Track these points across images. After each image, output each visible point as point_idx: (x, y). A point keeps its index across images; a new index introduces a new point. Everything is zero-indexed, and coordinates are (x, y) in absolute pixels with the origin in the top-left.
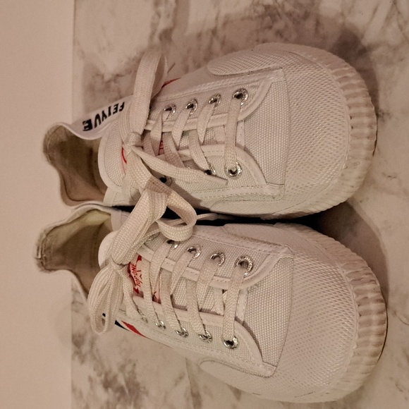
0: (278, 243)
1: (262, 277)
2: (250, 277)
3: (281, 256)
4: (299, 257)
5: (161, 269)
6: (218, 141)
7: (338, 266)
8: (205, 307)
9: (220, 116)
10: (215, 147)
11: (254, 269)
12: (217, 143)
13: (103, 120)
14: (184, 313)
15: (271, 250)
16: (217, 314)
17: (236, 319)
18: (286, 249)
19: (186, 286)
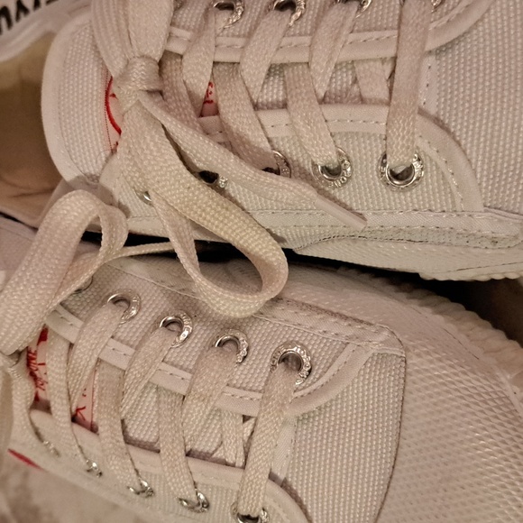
0: (365, 319)
1: (333, 394)
2: (307, 390)
3: (374, 348)
4: (419, 355)
5: (99, 361)
6: (366, 95)
7: (503, 379)
8: (200, 446)
9: (375, 34)
10: (361, 112)
11: (314, 373)
12: (362, 100)
13: (18, 18)
14: (152, 458)
15: (350, 332)
16: (227, 464)
17: (272, 477)
18: (386, 333)
19: (158, 402)
